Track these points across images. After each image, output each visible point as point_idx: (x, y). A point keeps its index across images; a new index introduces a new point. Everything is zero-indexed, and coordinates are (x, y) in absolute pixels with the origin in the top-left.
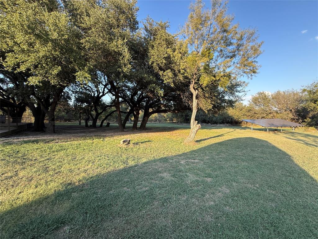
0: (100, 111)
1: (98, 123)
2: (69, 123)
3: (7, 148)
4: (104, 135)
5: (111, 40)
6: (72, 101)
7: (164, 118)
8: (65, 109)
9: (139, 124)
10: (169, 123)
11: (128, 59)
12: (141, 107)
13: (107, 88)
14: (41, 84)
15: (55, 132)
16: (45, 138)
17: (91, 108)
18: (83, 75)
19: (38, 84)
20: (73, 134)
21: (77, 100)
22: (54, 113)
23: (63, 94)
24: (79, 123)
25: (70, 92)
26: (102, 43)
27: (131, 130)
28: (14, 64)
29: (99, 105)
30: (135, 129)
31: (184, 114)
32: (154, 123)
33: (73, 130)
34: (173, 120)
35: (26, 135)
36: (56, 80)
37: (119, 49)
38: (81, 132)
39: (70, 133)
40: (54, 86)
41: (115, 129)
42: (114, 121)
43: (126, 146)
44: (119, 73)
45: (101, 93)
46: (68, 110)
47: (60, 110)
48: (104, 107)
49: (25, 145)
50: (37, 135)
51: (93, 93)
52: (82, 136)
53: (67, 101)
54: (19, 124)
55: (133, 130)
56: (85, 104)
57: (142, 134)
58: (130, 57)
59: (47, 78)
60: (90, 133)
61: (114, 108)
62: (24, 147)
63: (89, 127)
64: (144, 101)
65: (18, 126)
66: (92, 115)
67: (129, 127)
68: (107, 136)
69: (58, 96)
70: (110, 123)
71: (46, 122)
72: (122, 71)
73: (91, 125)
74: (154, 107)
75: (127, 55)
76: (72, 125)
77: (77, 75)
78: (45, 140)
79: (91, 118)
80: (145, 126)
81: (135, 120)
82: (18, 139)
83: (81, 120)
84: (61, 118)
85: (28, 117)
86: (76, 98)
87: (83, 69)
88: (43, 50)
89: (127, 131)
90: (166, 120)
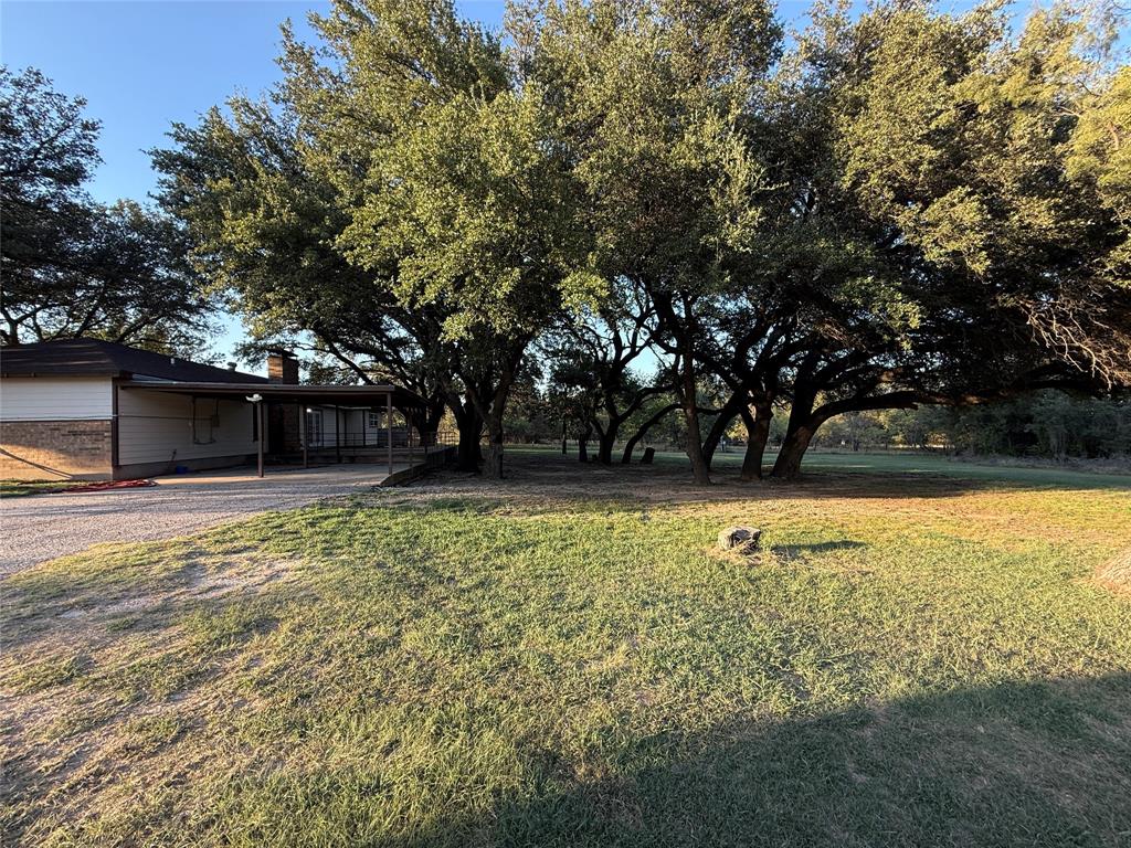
0: (622, 410)
1: (618, 450)
2: (537, 448)
3: (399, 521)
4: (643, 494)
5: (673, 134)
6: (545, 381)
7: (876, 431)
8: (528, 408)
9: (770, 457)
10: (904, 454)
11: (746, 184)
12: (777, 389)
13: (648, 328)
14: (471, 337)
15: (504, 475)
16: (480, 495)
17: (597, 401)
18: (582, 284)
19: (464, 334)
20: (548, 484)
21: (558, 377)
22: (501, 419)
23: (522, 362)
24: (561, 446)
25: (540, 356)
26: (644, 156)
27: (735, 479)
28: (414, 285)
29: (618, 390)
30: (755, 476)
31: (1001, 412)
32: (829, 450)
33: (547, 470)
34: (926, 441)
35: (443, 481)
36: (505, 317)
37: (710, 157)
38: (570, 480)
39: (540, 481)
40: (502, 339)
41: (673, 473)
42: (664, 440)
43: (743, 560)
44: (709, 254)
45: (625, 348)
46: (534, 408)
47: (514, 409)
48: (635, 394)
49: (435, 516)
50: (464, 481)
51: (601, 349)
52: (576, 497)
53: (533, 382)
54: (431, 449)
55: (747, 481)
56: (579, 387)
57: (793, 502)
58: (758, 172)
59: (485, 313)
60: (595, 483)
61: (668, 399)
62: (431, 523)
63: (590, 463)
64: (792, 365)
65: (429, 456)
66: (597, 423)
67: (726, 468)
68: (655, 502)
69: (511, 368)
70: (654, 451)
71: (484, 443)
72: (723, 245)
73: (594, 456)
74: (837, 385)
75: (742, 167)
76: (544, 455)
77: (564, 289)
78: (479, 502)
79: (595, 432)
80: (796, 467)
81: (754, 438)
82: (425, 492)
83: (566, 438)
84: (517, 433)
85: (449, 432)
86: (554, 371)
87: (583, 263)
88: (475, 227)
89: (722, 484)
90: (887, 439)
